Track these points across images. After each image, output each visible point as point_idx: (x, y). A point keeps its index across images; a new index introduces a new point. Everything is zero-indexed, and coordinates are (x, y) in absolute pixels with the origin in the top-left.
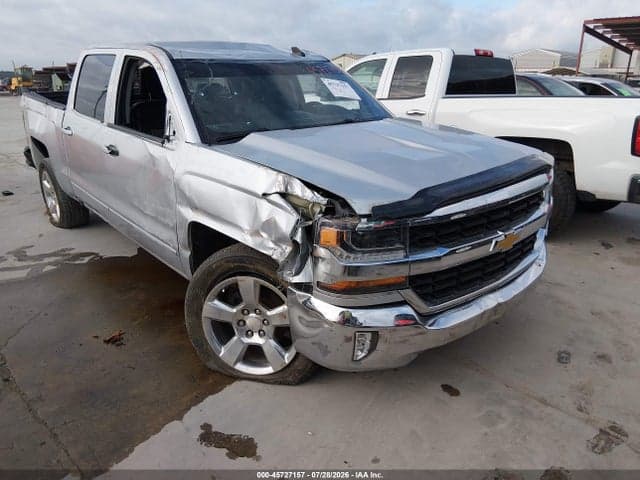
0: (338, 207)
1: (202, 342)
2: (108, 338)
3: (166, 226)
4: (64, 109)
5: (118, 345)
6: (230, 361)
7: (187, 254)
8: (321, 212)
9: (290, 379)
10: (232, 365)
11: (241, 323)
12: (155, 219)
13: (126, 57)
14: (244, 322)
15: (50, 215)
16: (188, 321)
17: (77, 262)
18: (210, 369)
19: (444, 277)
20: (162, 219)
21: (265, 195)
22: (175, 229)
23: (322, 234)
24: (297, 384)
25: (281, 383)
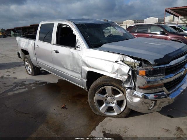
0: (143, 64)
1: (94, 106)
2: (62, 107)
3: (77, 73)
4: (35, 40)
5: (65, 109)
6: (103, 112)
7: (85, 80)
8: (138, 66)
9: (123, 116)
10: (104, 113)
11: (106, 100)
12: (73, 71)
13: (58, 24)
14: (107, 100)
15: (28, 72)
16: (89, 100)
17: (42, 85)
18: (97, 115)
19: (172, 83)
20: (76, 71)
21: (116, 62)
22: (81, 73)
23: (140, 72)
24: (125, 118)
25: (120, 118)
